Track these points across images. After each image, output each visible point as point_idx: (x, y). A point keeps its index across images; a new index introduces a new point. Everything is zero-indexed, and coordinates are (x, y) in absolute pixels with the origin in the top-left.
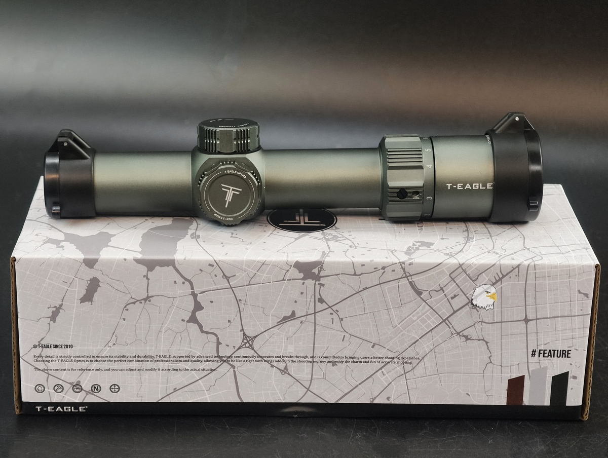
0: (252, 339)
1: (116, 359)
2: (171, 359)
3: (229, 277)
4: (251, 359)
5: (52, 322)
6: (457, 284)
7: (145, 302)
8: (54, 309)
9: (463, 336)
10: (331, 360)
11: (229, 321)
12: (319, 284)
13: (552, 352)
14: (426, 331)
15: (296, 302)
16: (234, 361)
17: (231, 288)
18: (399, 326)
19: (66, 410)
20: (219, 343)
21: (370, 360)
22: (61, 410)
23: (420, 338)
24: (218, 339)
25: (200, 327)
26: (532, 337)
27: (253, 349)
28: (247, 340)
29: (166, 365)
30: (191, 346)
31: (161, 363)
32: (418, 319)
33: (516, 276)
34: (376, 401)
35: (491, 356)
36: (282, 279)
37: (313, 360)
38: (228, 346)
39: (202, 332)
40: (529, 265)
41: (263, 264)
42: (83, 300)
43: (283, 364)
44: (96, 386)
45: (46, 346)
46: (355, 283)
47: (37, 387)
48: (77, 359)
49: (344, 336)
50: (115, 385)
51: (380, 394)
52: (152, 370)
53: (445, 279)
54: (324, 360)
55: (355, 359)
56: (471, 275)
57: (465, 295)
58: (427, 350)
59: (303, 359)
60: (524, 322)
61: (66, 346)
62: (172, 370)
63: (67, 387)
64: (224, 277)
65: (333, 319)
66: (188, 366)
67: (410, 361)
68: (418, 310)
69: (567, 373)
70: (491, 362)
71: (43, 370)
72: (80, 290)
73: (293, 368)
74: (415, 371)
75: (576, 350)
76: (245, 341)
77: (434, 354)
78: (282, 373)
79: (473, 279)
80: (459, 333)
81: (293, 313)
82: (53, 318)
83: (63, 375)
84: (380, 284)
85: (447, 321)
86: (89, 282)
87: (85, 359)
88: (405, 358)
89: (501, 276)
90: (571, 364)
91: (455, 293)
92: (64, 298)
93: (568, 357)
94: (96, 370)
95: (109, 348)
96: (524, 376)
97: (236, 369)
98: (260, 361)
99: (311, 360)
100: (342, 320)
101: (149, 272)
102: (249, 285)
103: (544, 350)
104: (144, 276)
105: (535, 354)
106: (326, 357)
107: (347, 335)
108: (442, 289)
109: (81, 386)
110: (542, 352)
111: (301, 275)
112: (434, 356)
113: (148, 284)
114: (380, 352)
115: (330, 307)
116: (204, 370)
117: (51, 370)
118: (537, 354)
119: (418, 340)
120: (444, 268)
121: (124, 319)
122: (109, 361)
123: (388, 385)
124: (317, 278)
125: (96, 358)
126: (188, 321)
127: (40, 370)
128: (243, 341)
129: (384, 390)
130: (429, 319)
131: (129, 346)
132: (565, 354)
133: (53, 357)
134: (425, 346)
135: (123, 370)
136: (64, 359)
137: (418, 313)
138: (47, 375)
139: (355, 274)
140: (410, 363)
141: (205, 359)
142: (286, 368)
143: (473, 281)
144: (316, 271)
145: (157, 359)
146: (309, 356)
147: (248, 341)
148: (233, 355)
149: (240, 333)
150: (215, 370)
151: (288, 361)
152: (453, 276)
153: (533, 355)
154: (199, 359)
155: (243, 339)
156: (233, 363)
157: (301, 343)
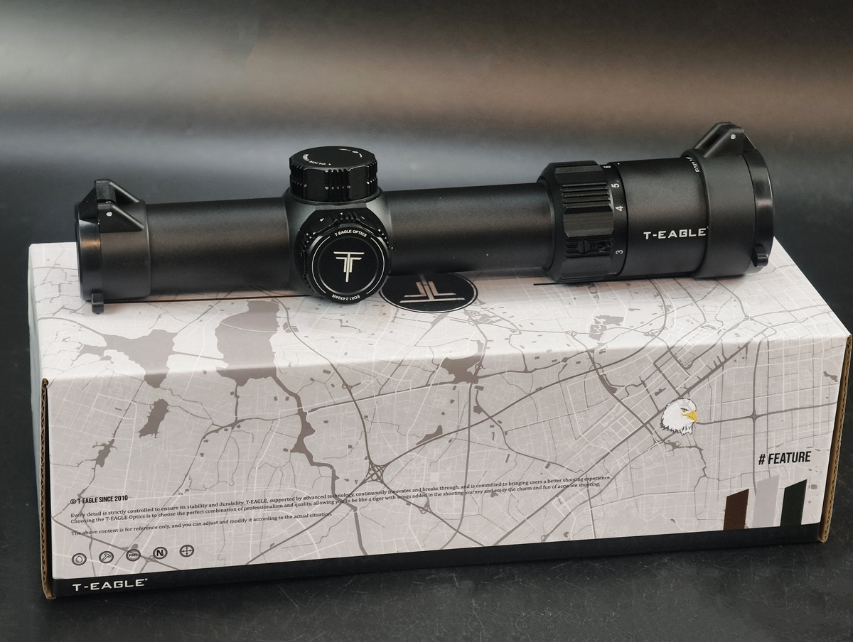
0: (381, 469)
1: (190, 510)
2: (267, 504)
3: (352, 387)
4: (379, 496)
5: (98, 466)
6: (663, 375)
7: (233, 428)
8: (102, 448)
9: (668, 444)
10: (490, 488)
11: (350, 447)
12: (476, 387)
13: (787, 456)
14: (620, 440)
15: (443, 414)
16: (356, 501)
17: (354, 401)
18: (583, 436)
19: (117, 585)
20: (334, 478)
21: (543, 484)
22: (109, 586)
23: (611, 451)
24: (334, 472)
25: (310, 456)
26: (760, 438)
27: (382, 482)
28: (374, 470)
29: (260, 513)
30: (297, 484)
31: (253, 511)
32: (609, 425)
33: (743, 358)
34: (550, 539)
35: (705, 467)
36: (425, 384)
37: (465, 491)
38: (347, 480)
39: (312, 463)
40: (760, 343)
41: (400, 365)
42: (143, 432)
43: (423, 500)
44: (160, 550)
45: (89, 500)
46: (525, 383)
47: (75, 558)
48: (133, 514)
49: (509, 455)
50: (187, 546)
51: (554, 529)
52: (240, 521)
53: (649, 368)
54: (480, 489)
55: (521, 485)
56: (683, 362)
57: (674, 389)
58: (620, 466)
59: (452, 491)
60: (751, 420)
61: (119, 498)
62: (268, 519)
63: (118, 554)
64: (345, 387)
65: (493, 433)
66: (291, 512)
67: (597, 482)
68: (610, 413)
69: (804, 483)
70: (705, 475)
71: (84, 534)
72: (140, 418)
73: (437, 503)
74: (604, 495)
75: (818, 450)
76: (372, 472)
77: (629, 470)
78: (421, 511)
79: (686, 367)
80: (663, 441)
81: (440, 429)
82: (100, 460)
83: (113, 538)
84: (560, 381)
85: (648, 425)
86: (153, 407)
87: (145, 514)
88: (591, 479)
89: (723, 360)
90: (810, 470)
91: (661, 387)
92: (116, 431)
93: (806, 461)
94: (161, 527)
95: (180, 496)
96: (748, 490)
97: (358, 512)
98: (391, 498)
99: (462, 490)
100: (506, 433)
101: (238, 387)
102: (379, 395)
103: (776, 454)
104: (232, 393)
105: (763, 461)
106: (483, 486)
107: (513, 454)
108: (643, 383)
109: (139, 552)
110: (773, 457)
111: (452, 377)
112: (629, 473)
113: (237, 403)
114: (556, 473)
115: (490, 418)
116: (314, 515)
117: (96, 532)
118: (766, 460)
119: (609, 453)
120: (646, 355)
121: (202, 455)
122: (180, 514)
123: (567, 517)
124: (473, 379)
125: (161, 512)
126: (292, 451)
127: (79, 533)
128: (368, 473)
129: (560, 523)
130: (625, 423)
131: (208, 490)
132: (803, 457)
133: (100, 514)
134: (617, 461)
135: (200, 524)
136: (115, 515)
137: (609, 417)
138: (90, 539)
139: (526, 371)
140: (597, 485)
141: (315, 500)
142: (427, 505)
143: (685, 369)
144: (472, 370)
145: (247, 506)
146: (459, 486)
147: (376, 471)
148: (355, 493)
149: (365, 461)
150: (329, 514)
151: (431, 495)
152: (658, 364)
153: (761, 461)
154: (306, 501)
155: (370, 470)
156: (354, 504)
157: (448, 469)
